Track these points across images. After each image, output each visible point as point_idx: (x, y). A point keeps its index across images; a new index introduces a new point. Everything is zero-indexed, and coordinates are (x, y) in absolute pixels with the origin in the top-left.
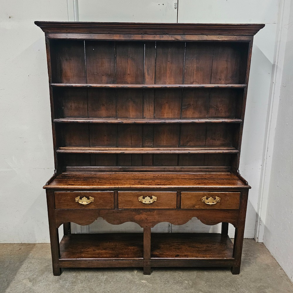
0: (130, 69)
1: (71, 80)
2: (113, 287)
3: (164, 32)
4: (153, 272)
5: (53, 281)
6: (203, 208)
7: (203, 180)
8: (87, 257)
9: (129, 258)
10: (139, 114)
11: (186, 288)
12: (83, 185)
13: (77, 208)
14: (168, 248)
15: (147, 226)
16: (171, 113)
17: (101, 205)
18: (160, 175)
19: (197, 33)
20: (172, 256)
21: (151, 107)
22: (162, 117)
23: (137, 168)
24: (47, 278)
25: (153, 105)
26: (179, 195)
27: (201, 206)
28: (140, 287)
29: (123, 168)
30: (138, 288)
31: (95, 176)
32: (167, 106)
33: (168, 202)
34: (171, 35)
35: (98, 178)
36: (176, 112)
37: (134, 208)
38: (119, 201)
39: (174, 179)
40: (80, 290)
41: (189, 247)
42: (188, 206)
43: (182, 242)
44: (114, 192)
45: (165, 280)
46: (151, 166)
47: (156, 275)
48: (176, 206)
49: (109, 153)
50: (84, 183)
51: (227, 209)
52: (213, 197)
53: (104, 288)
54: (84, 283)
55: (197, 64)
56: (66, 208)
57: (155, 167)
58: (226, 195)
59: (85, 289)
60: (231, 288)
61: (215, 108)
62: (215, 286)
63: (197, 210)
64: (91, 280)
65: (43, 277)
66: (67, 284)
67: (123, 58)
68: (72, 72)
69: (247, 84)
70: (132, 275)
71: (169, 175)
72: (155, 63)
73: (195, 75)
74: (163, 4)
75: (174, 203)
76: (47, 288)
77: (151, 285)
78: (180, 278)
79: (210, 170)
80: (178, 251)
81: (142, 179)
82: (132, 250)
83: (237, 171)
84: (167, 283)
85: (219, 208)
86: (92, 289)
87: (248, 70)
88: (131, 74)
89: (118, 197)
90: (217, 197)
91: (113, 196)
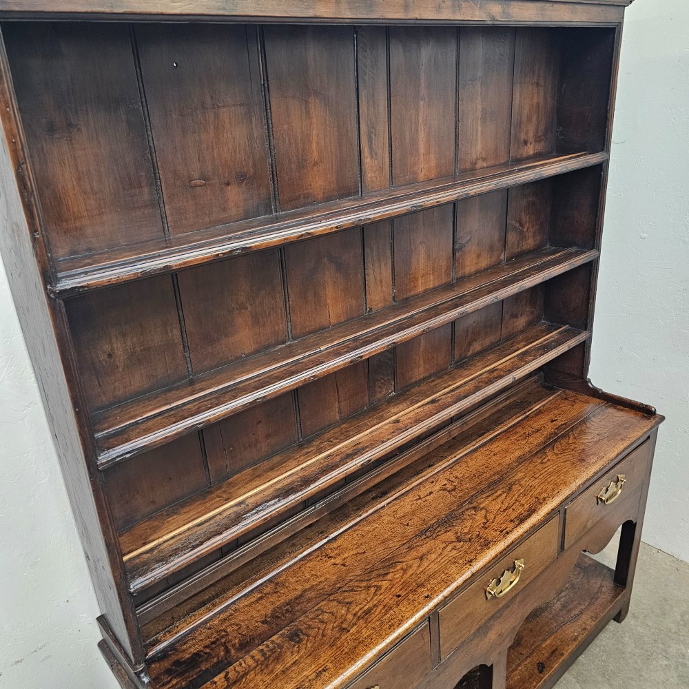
0: (318, 143)
15: (499, 653)
16: (433, 273)
20: (534, 679)
21: (383, 269)
22: (412, 293)
26: (561, 519)
27: (595, 518)
32: (422, 255)
33: (544, 553)
36: (444, 264)
37: (477, 627)
38: (441, 641)
42: (575, 535)
44: (430, 620)
46: (396, 455)
48: (556, 550)
55: (482, 101)
57: (406, 454)
58: (631, 461)
61: (517, 229)
63: (588, 531)
67: (294, 97)
73: (479, 134)
75: (554, 547)
88: (321, 162)
89: (441, 626)
90: (619, 476)
91: (427, 636)
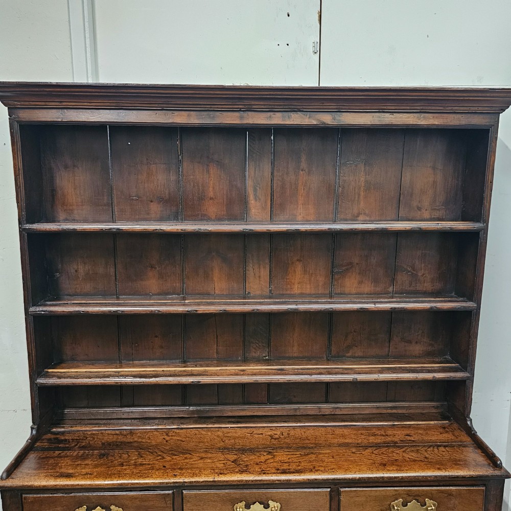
0: (214, 188)
1: (76, 212)
3: (292, 107)
7: (390, 451)
10: (235, 286)
12: (96, 476)
16: (310, 283)
18: (285, 432)
19: (369, 107)
21: (262, 270)
22: (288, 292)
25: (268, 267)
26: (335, 497)
29: (198, 411)
32: (299, 267)
34: (309, 113)
35: (136, 448)
36: (321, 280)
39: (320, 446)
44: (173, 493)
46: (265, 404)
50: (99, 470)
52: (420, 499)
55: (366, 175)
57: (273, 407)
58: (450, 495)
61: (409, 272)
67: (199, 162)
68: (78, 192)
69: (486, 222)
71: (308, 433)
72: (272, 174)
73: (361, 197)
74: (288, 45)
79: (400, 411)
81: (243, 451)
83: (466, 421)
87: (489, 191)
88: (216, 198)
89: (184, 504)
90: (427, 500)
91: (170, 502)
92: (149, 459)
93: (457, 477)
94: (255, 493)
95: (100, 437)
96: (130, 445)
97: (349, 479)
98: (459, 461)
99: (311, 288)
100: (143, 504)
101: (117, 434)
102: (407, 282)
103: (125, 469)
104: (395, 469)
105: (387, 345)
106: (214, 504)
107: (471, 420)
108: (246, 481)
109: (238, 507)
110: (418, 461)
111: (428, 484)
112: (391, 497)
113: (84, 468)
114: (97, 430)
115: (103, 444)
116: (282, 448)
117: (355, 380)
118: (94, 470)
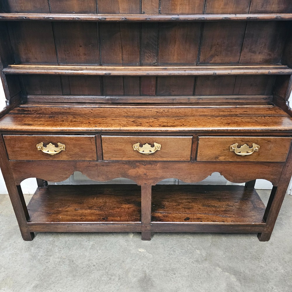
2: (100, 258)
4: (154, 236)
5: (22, 249)
6: (231, 160)
7: (233, 118)
8: (65, 219)
9: (122, 222)
10: (134, 7)
11: (197, 261)
12: (47, 126)
13: (41, 159)
14: (175, 207)
15: (146, 184)
16: (189, 5)
17: (78, 156)
18: (166, 110)
20: (180, 219)
23: (132, 100)
24: (15, 244)
26: (195, 142)
27: (227, 158)
28: (137, 259)
29: (112, 99)
30: (133, 260)
31: (68, 111)
33: (178, 151)
35: (72, 115)
36: (197, 2)
37: (127, 159)
38: (103, 150)
39: (188, 116)
40: (56, 262)
41: (203, 205)
42: (207, 158)
43: (193, 199)
44: (95, 137)
45: (170, 248)
46: (154, 96)
47: (157, 240)
48: (189, 156)
49: (86, 74)
50: (49, 123)
51: (268, 161)
52: (249, 144)
53: (89, 260)
54: (62, 252)
56: (25, 158)
57: (159, 98)
58: (269, 141)
59: (64, 260)
60: (259, 262)
62: (237, 258)
63: (221, 162)
64: (72, 248)
65: (10, 243)
66: (40, 254)
70: (127, 241)
71: (180, 110)
75: (187, 153)
76: (14, 258)
77: (151, 256)
78: (190, 245)
79: (241, 101)
80: (188, 211)
81: (139, 117)
82: (127, 210)
83: (285, 103)
84: (172, 253)
85: (254, 161)
86: (73, 261)
89: (103, 144)
90: (254, 145)
91: (94, 142)
92: (79, 119)
93: (276, 130)
94: (145, 138)
95: (50, 110)
96: (69, 113)
97: (205, 130)
98: (278, 122)
99: (189, 8)
100: (77, 142)
101: (61, 109)
102: (260, 4)
103: (65, 123)
104: (235, 125)
105: (239, 54)
106: (121, 144)
107: (289, 102)
108: (140, 130)
109: (135, 146)
110: (251, 122)
111: (256, 134)
112: (231, 142)
113: (39, 122)
114: (48, 107)
115: (52, 113)
116: (164, 117)
117: (215, 74)
118: (46, 123)
